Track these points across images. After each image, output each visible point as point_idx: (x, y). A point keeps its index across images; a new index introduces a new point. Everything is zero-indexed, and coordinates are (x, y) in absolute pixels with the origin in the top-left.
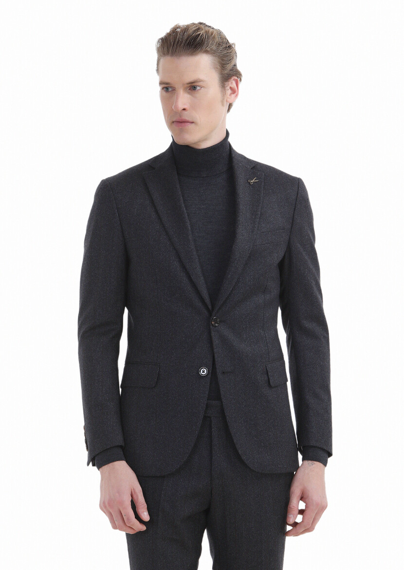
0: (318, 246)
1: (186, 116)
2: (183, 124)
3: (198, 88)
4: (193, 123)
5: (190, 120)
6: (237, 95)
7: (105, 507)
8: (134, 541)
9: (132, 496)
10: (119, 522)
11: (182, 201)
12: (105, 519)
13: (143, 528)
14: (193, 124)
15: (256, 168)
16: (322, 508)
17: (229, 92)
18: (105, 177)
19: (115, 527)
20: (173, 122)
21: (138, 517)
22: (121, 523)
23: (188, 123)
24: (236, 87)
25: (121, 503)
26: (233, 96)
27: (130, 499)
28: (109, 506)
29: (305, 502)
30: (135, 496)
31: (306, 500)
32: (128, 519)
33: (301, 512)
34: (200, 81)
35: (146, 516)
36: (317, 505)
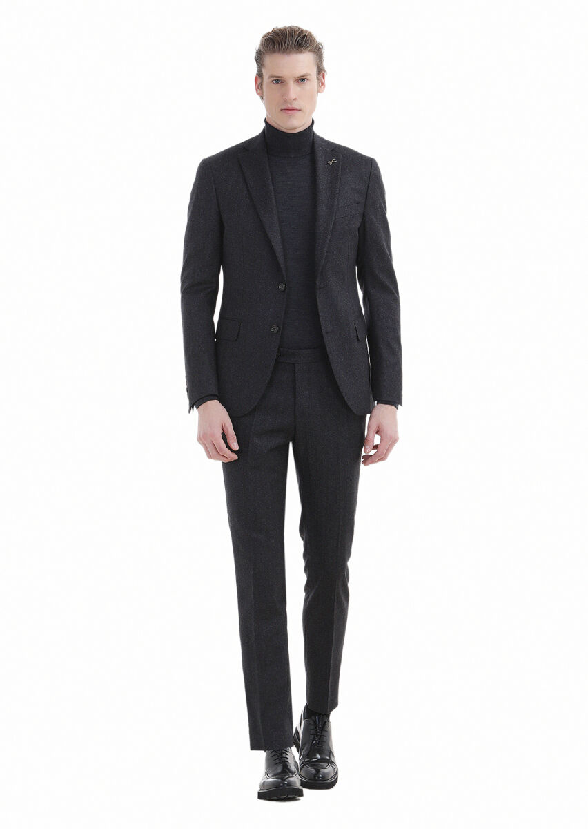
0: (389, 215)
1: (295, 105)
2: (292, 111)
3: (306, 80)
4: (300, 110)
5: (299, 108)
7: (201, 439)
8: (228, 468)
9: (222, 429)
10: (213, 452)
11: (270, 180)
12: (201, 450)
13: (235, 457)
15: (336, 150)
16: (394, 441)
17: (320, 84)
18: (205, 157)
19: (210, 456)
20: (282, 110)
21: (228, 446)
22: (215, 453)
23: (296, 111)
24: (324, 81)
25: (213, 435)
26: (322, 87)
27: (221, 431)
28: (203, 438)
29: (380, 435)
30: (225, 429)
31: (382, 434)
32: (220, 448)
33: (376, 447)
34: (307, 75)
35: (235, 446)
36: (391, 437)
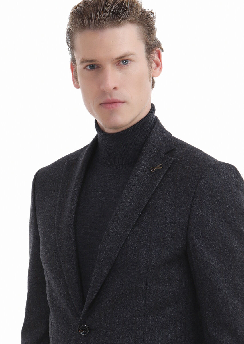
1: (117, 96)
2: (114, 105)
3: (129, 62)
4: (124, 102)
5: (122, 100)
6: (161, 69)
14: (125, 104)
17: (154, 65)
23: (119, 104)
24: (159, 60)
26: (158, 69)
34: (130, 55)
